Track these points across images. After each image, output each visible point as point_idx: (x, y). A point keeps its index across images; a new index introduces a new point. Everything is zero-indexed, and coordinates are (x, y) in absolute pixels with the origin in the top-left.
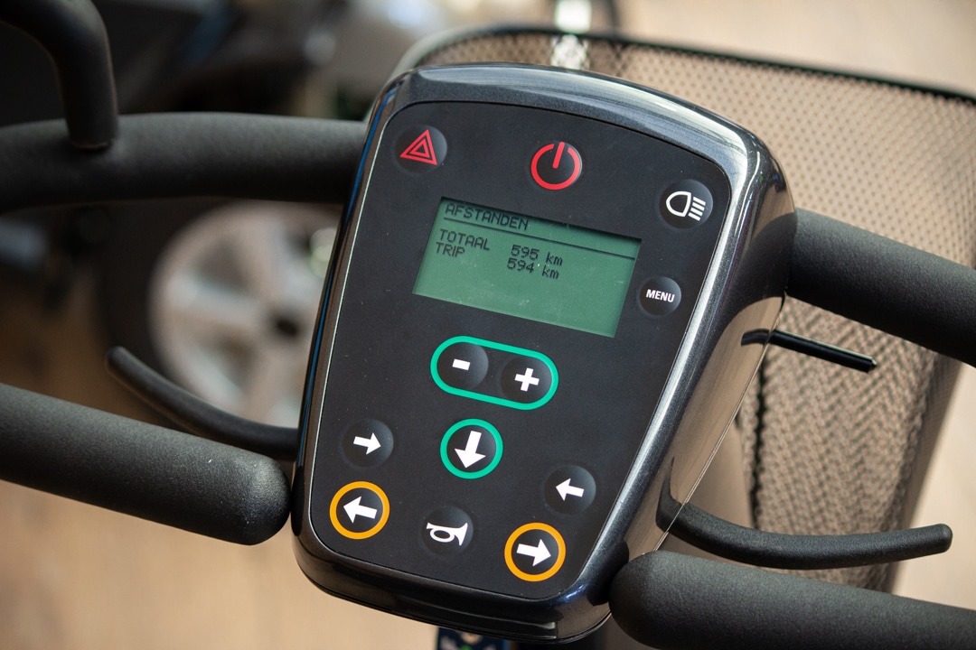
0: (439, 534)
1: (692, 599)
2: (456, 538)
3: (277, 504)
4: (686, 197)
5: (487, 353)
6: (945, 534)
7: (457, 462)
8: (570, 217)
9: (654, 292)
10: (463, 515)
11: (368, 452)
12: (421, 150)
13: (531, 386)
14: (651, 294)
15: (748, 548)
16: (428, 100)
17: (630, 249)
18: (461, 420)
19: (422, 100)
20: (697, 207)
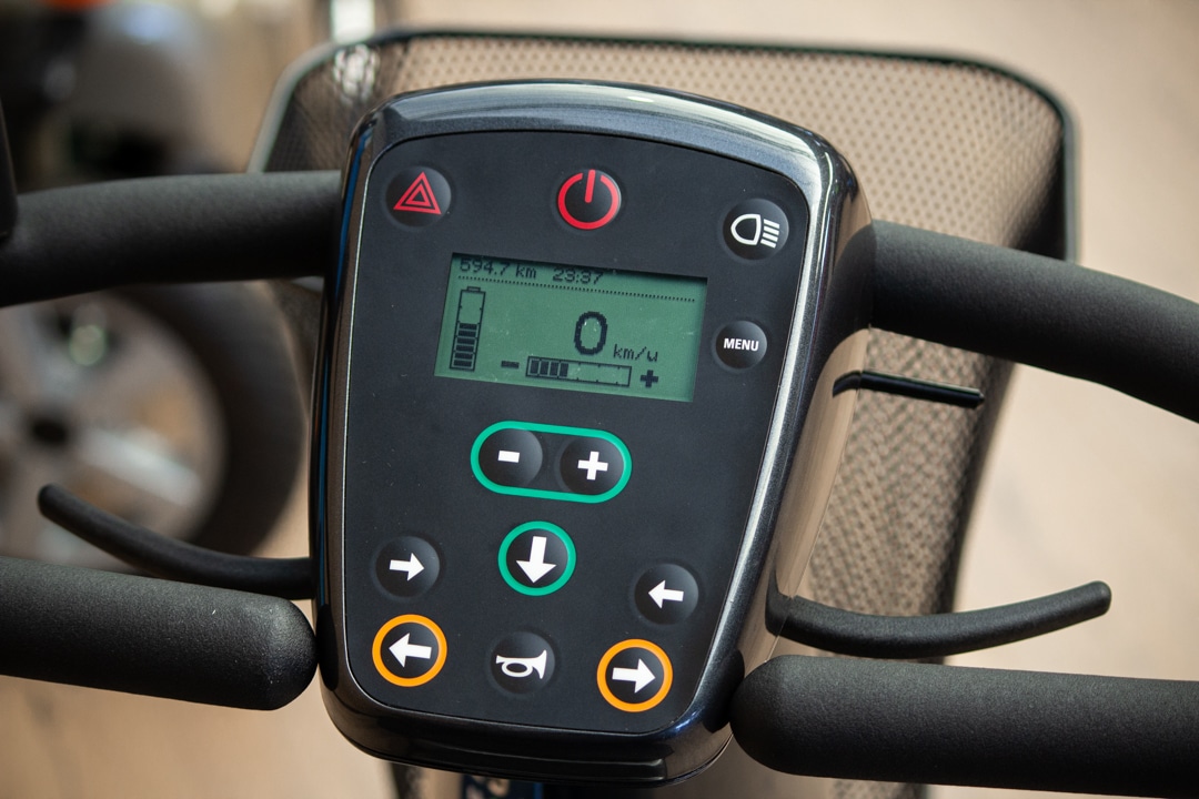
0: (512, 667)
1: (838, 709)
2: (535, 671)
3: (304, 655)
4: (755, 220)
5: (539, 439)
6: (1103, 592)
7: (522, 577)
8: (616, 260)
9: (733, 340)
10: (539, 641)
11: (410, 577)
12: (419, 198)
13: (599, 473)
14: (729, 344)
15: (872, 639)
16: (418, 135)
17: (694, 292)
18: (519, 524)
19: (411, 136)
20: (770, 231)
